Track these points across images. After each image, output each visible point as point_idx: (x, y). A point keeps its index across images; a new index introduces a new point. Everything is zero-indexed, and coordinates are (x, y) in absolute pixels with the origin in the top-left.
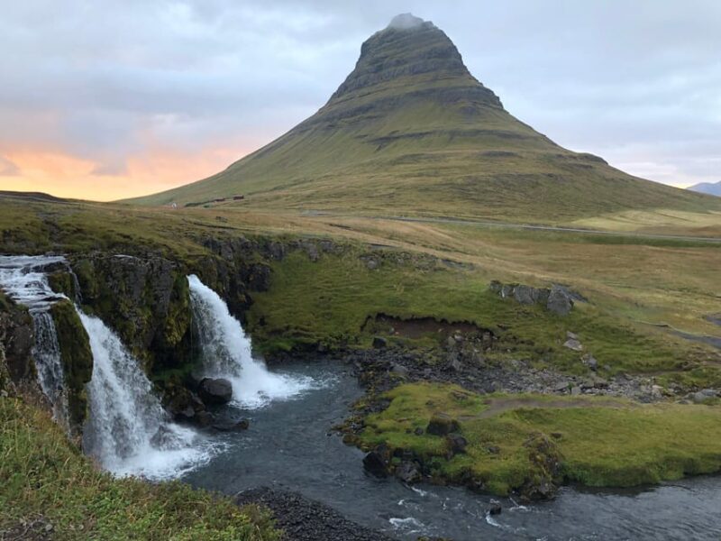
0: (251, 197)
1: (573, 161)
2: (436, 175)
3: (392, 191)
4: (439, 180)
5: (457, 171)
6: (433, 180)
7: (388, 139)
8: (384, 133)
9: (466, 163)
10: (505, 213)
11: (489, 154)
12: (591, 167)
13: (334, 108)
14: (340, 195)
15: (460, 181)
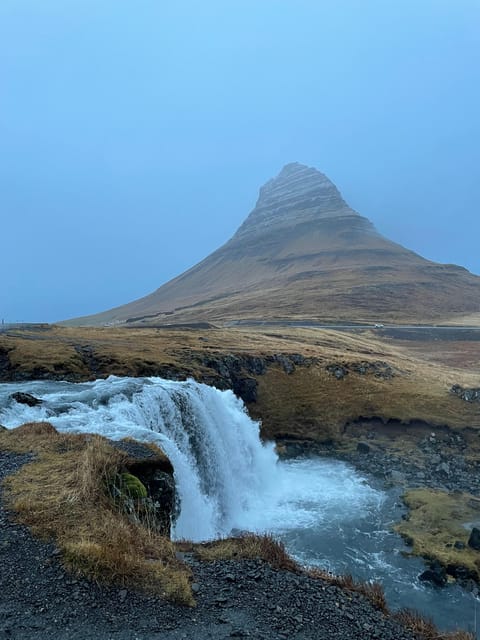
0: (179, 312)
1: (439, 271)
2: (329, 287)
3: (294, 302)
4: (331, 291)
5: (345, 283)
6: (326, 292)
7: (286, 261)
8: (282, 256)
9: (351, 277)
10: (391, 316)
11: (369, 269)
12: (457, 275)
13: (240, 238)
14: (251, 307)
15: (349, 292)
